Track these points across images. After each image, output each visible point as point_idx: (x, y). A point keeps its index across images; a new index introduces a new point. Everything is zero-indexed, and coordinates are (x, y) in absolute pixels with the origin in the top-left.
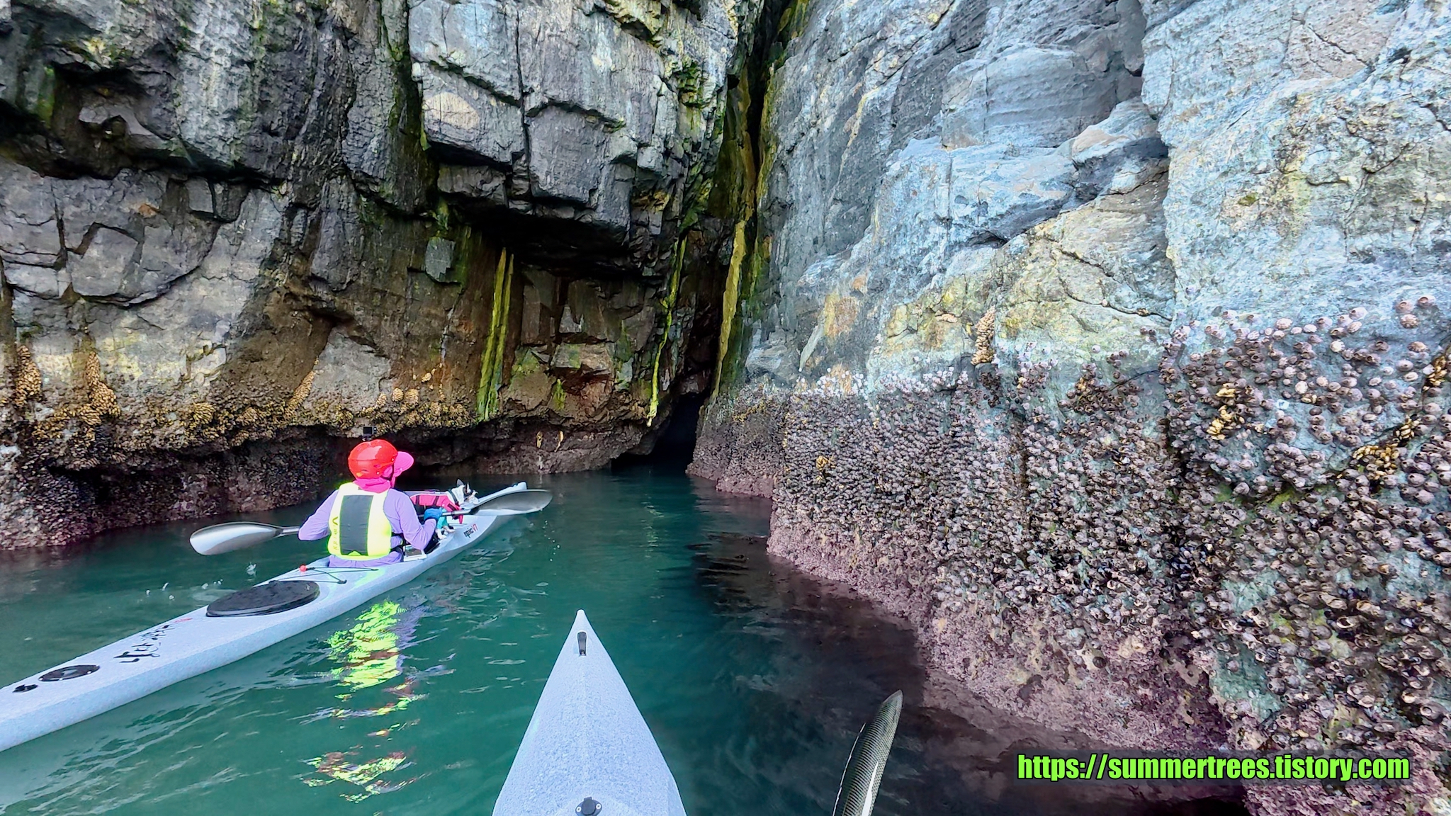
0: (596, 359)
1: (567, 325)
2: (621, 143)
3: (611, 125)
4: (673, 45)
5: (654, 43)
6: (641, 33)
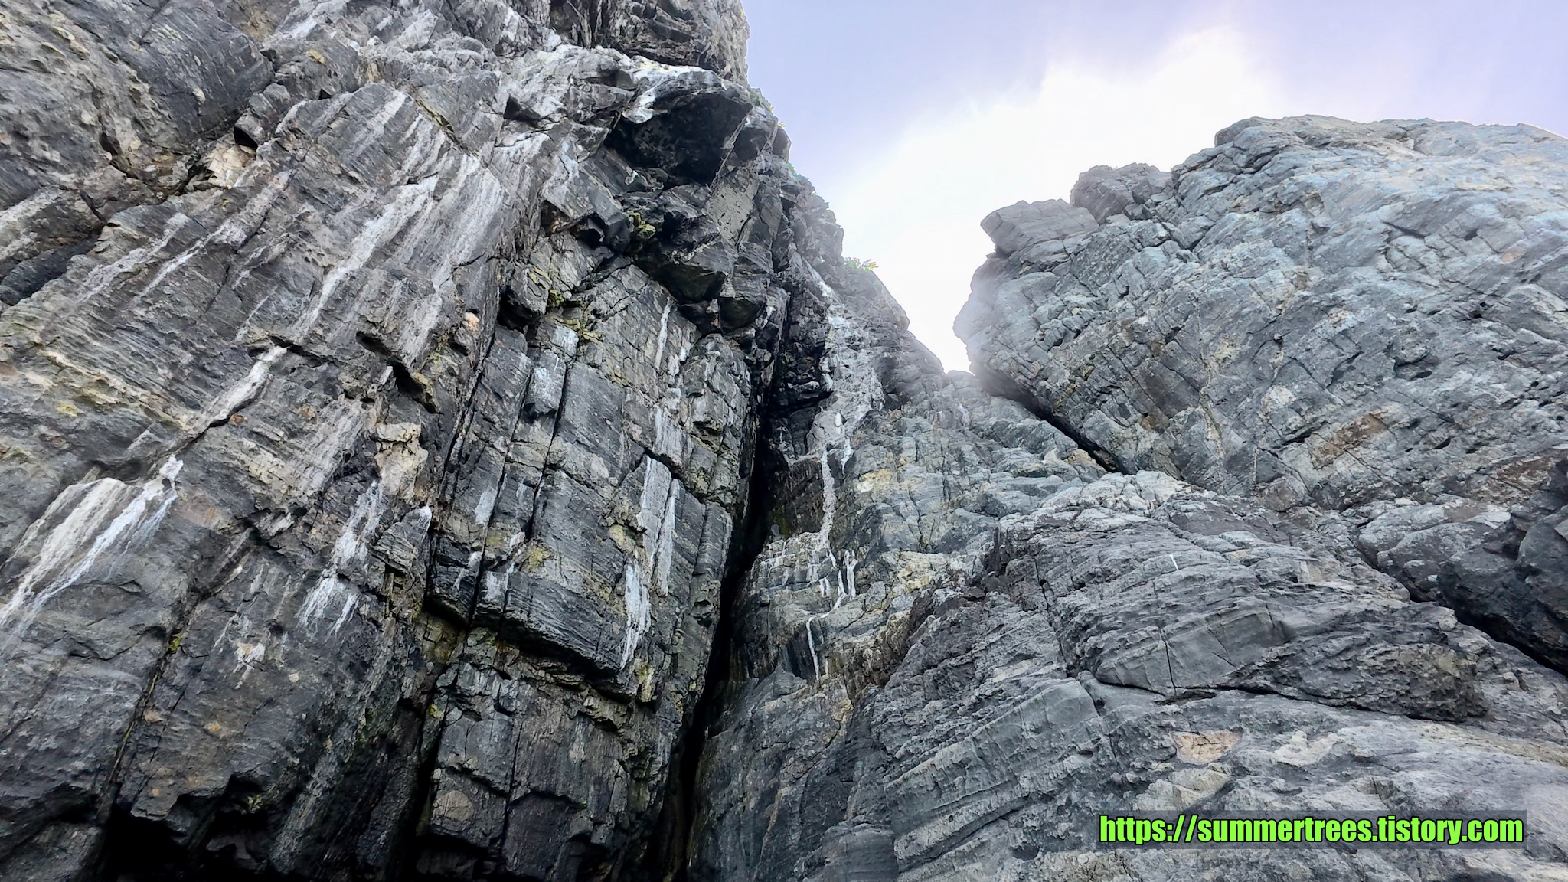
2: (580, 823)
3: (576, 807)
4: (632, 736)
5: (619, 735)
6: (608, 727)
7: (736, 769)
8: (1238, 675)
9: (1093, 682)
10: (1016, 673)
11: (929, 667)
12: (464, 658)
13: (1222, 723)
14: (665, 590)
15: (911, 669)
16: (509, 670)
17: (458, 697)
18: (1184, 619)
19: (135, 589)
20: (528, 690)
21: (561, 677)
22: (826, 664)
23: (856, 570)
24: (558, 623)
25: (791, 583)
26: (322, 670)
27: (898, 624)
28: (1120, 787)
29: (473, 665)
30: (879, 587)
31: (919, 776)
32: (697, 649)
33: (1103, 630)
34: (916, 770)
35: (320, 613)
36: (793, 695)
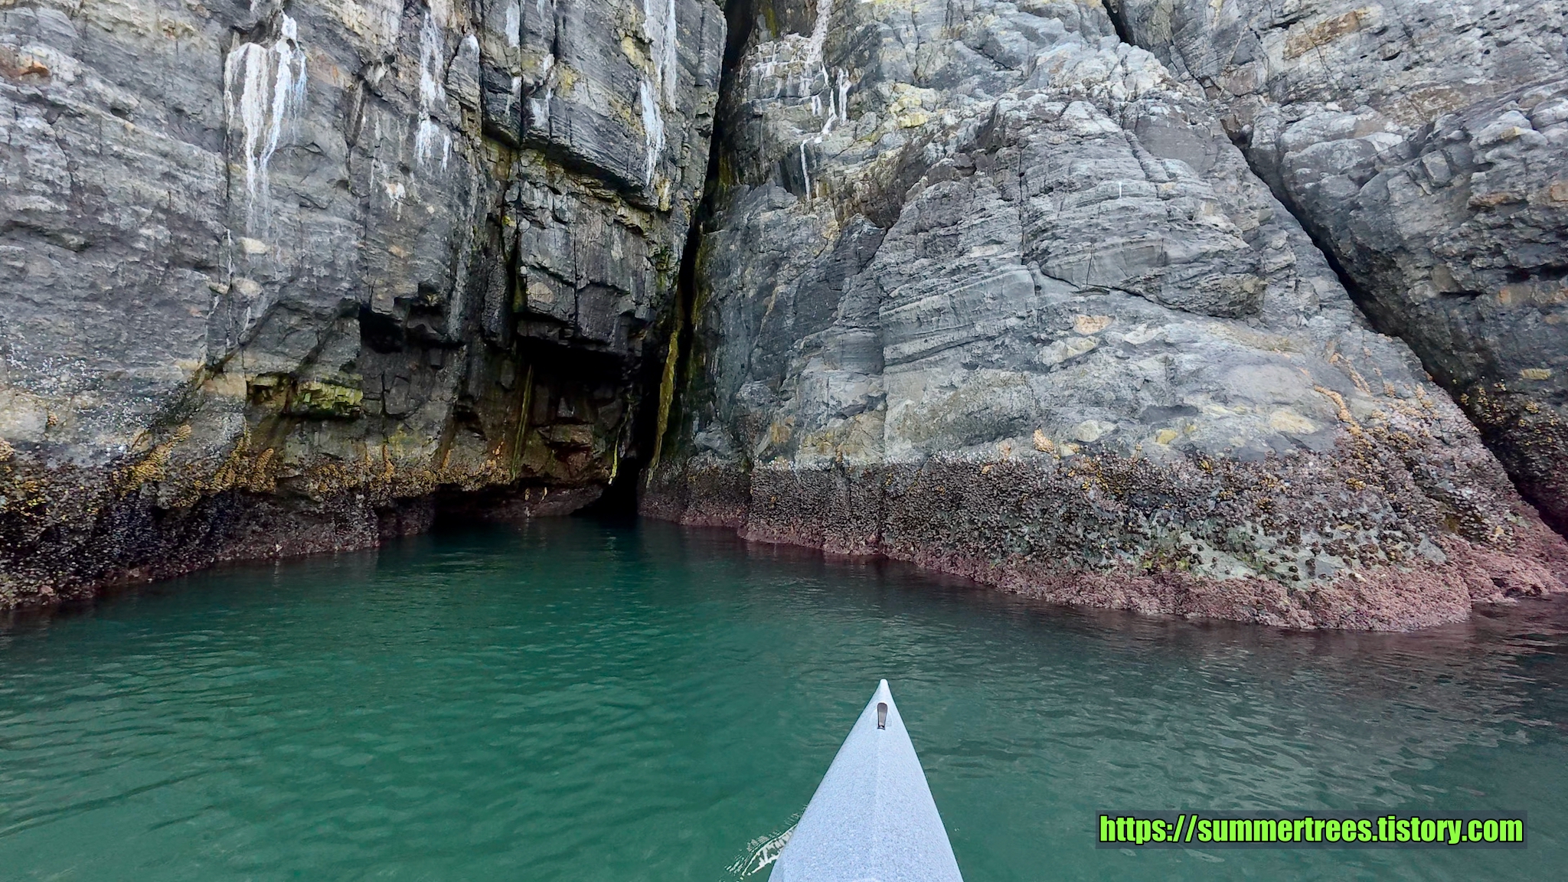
0: (581, 435)
1: (563, 412)
2: (626, 304)
3: (622, 293)
4: (655, 238)
5: (644, 237)
6: (637, 231)
7: (736, 266)
8: (1128, 282)
9: (1038, 271)
10: (988, 253)
11: (921, 231)
12: (523, 177)
13: (1106, 312)
14: (673, 106)
15: (906, 228)
16: (558, 187)
17: (526, 211)
18: (1109, 241)
19: (316, 150)
20: (574, 203)
21: (598, 191)
22: (818, 186)
23: (850, 93)
24: (594, 146)
25: (783, 96)
26: (446, 202)
27: (888, 163)
28: (1035, 341)
29: (531, 183)
30: (871, 117)
31: (908, 311)
32: (699, 161)
33: (1055, 237)
34: (905, 307)
35: (429, 154)
36: (787, 210)
